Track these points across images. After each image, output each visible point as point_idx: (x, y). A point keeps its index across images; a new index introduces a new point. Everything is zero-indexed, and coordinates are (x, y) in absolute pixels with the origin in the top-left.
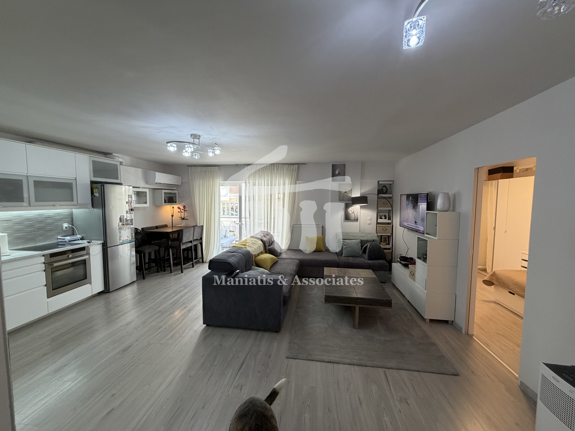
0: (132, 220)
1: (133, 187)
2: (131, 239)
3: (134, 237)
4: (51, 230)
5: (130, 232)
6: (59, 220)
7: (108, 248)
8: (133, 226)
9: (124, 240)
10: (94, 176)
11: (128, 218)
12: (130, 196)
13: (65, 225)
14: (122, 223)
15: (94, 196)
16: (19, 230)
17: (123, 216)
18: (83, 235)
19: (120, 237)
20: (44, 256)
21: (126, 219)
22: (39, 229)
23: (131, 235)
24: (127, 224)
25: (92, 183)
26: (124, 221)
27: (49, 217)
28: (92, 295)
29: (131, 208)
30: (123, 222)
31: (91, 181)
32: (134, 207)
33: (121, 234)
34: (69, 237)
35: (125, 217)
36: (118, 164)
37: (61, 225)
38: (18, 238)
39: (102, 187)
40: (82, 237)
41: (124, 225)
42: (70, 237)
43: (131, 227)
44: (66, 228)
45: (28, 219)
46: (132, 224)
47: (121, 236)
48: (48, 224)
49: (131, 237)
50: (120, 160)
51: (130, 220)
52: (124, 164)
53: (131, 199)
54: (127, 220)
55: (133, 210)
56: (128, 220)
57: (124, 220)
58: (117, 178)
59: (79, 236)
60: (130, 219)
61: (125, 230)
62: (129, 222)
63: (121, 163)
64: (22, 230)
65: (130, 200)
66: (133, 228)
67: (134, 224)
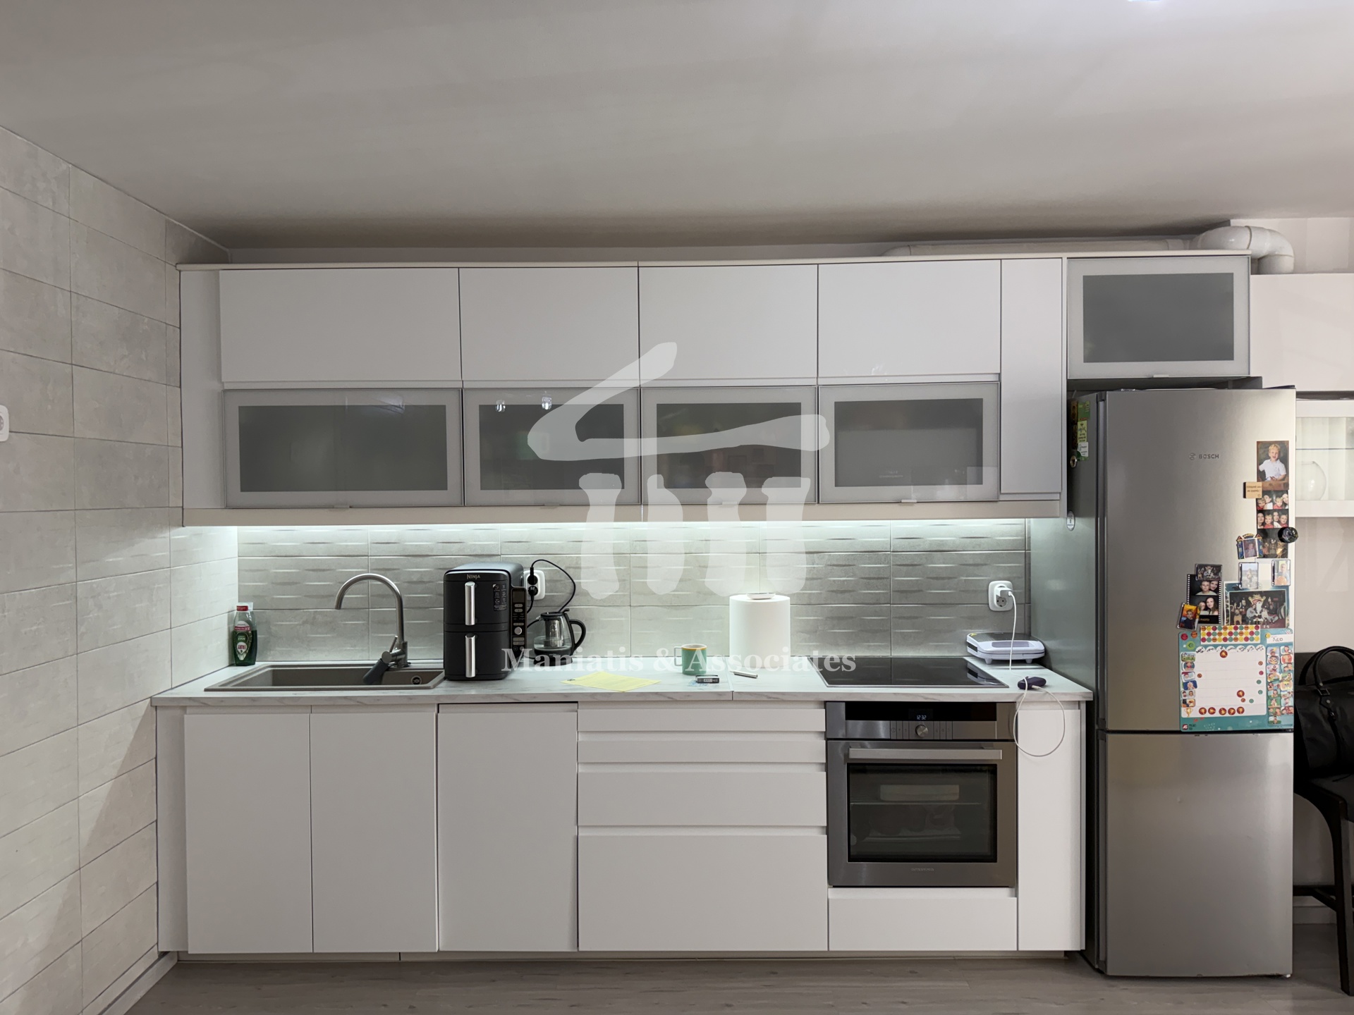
0: (1277, 599)
1: (1301, 395)
2: (1264, 712)
3: (1291, 702)
4: (943, 604)
5: (1263, 668)
6: (980, 564)
7: (1110, 736)
8: (1287, 637)
9: (1212, 710)
10: (1089, 358)
11: (1249, 586)
12: (1273, 451)
13: (998, 587)
14: (1207, 608)
15: (1079, 455)
16: (841, 591)
17: (1217, 569)
18: (1052, 645)
19: (1185, 685)
20: (825, 704)
21: (1230, 587)
22: (905, 592)
23: (1263, 687)
24: (1238, 618)
25: (1076, 388)
26: (1216, 599)
27: (939, 550)
28: (1018, 951)
29: (1277, 525)
30: (1210, 601)
31: (1069, 382)
32: (1297, 518)
33: (1197, 670)
34: (990, 643)
35: (1230, 578)
36: (1239, 269)
37: (986, 589)
38: (840, 618)
39: (1101, 404)
40: (1046, 651)
41: (1214, 620)
42: (994, 645)
43: (1270, 641)
44: (1002, 599)
45: (872, 553)
46: (1282, 624)
47: (1195, 686)
48: (931, 578)
49: (1268, 698)
50: (1262, 245)
51: (1262, 594)
52: (1288, 263)
53: (1280, 466)
54: (1239, 595)
55: (1293, 537)
56: (1252, 594)
57: (1217, 590)
58: (1226, 353)
59: (1035, 646)
60: (1267, 586)
61: (1224, 655)
62: (1259, 606)
63: (1259, 265)
64: (850, 591)
65: (1268, 476)
66: (1287, 645)
67: (1291, 620)
